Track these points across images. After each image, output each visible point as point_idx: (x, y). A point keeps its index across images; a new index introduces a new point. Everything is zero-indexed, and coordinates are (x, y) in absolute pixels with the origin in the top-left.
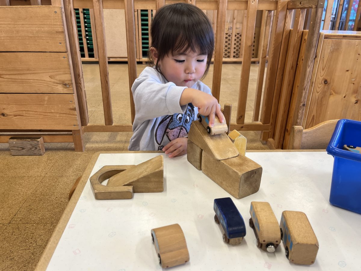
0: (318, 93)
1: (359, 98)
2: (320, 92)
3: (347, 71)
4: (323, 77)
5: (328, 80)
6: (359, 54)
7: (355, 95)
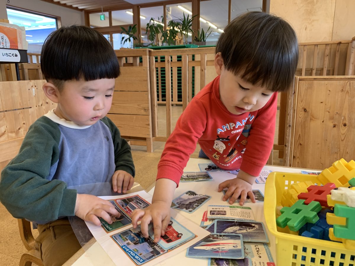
1: (336, 123)
2: (302, 118)
6: (330, 91)
7: (331, 121)
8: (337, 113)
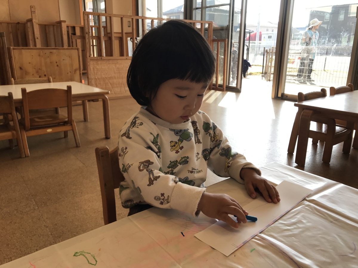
1: (40, 75)
2: (20, 73)
4: (18, 66)
5: (22, 68)
6: (32, 56)
7: (37, 74)
8: (39, 69)
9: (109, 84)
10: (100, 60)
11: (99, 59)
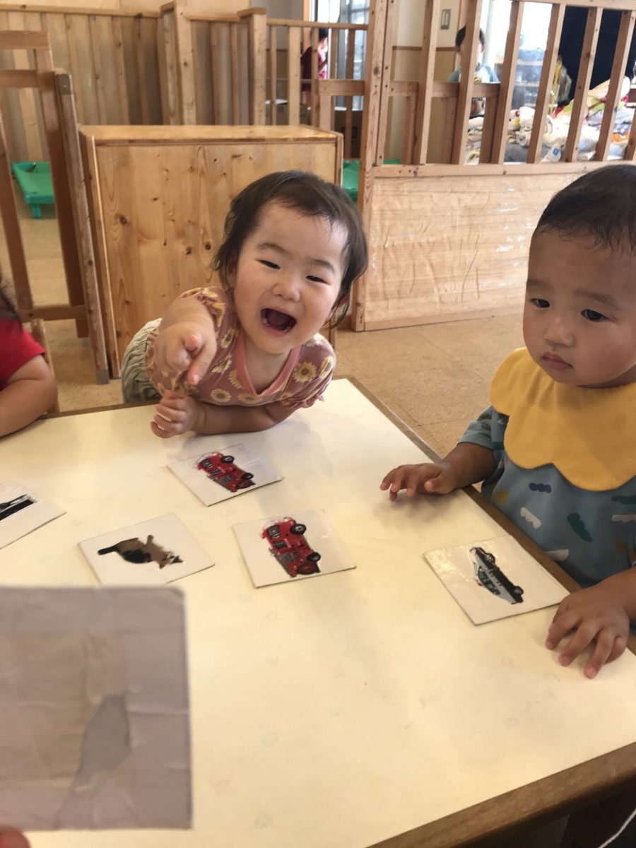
0: (116, 239)
1: (191, 244)
2: (119, 238)
3: (155, 199)
4: (115, 213)
5: (128, 218)
6: (167, 170)
7: (181, 241)
8: (189, 221)
9: (428, 268)
10: (410, 177)
11: (408, 174)
